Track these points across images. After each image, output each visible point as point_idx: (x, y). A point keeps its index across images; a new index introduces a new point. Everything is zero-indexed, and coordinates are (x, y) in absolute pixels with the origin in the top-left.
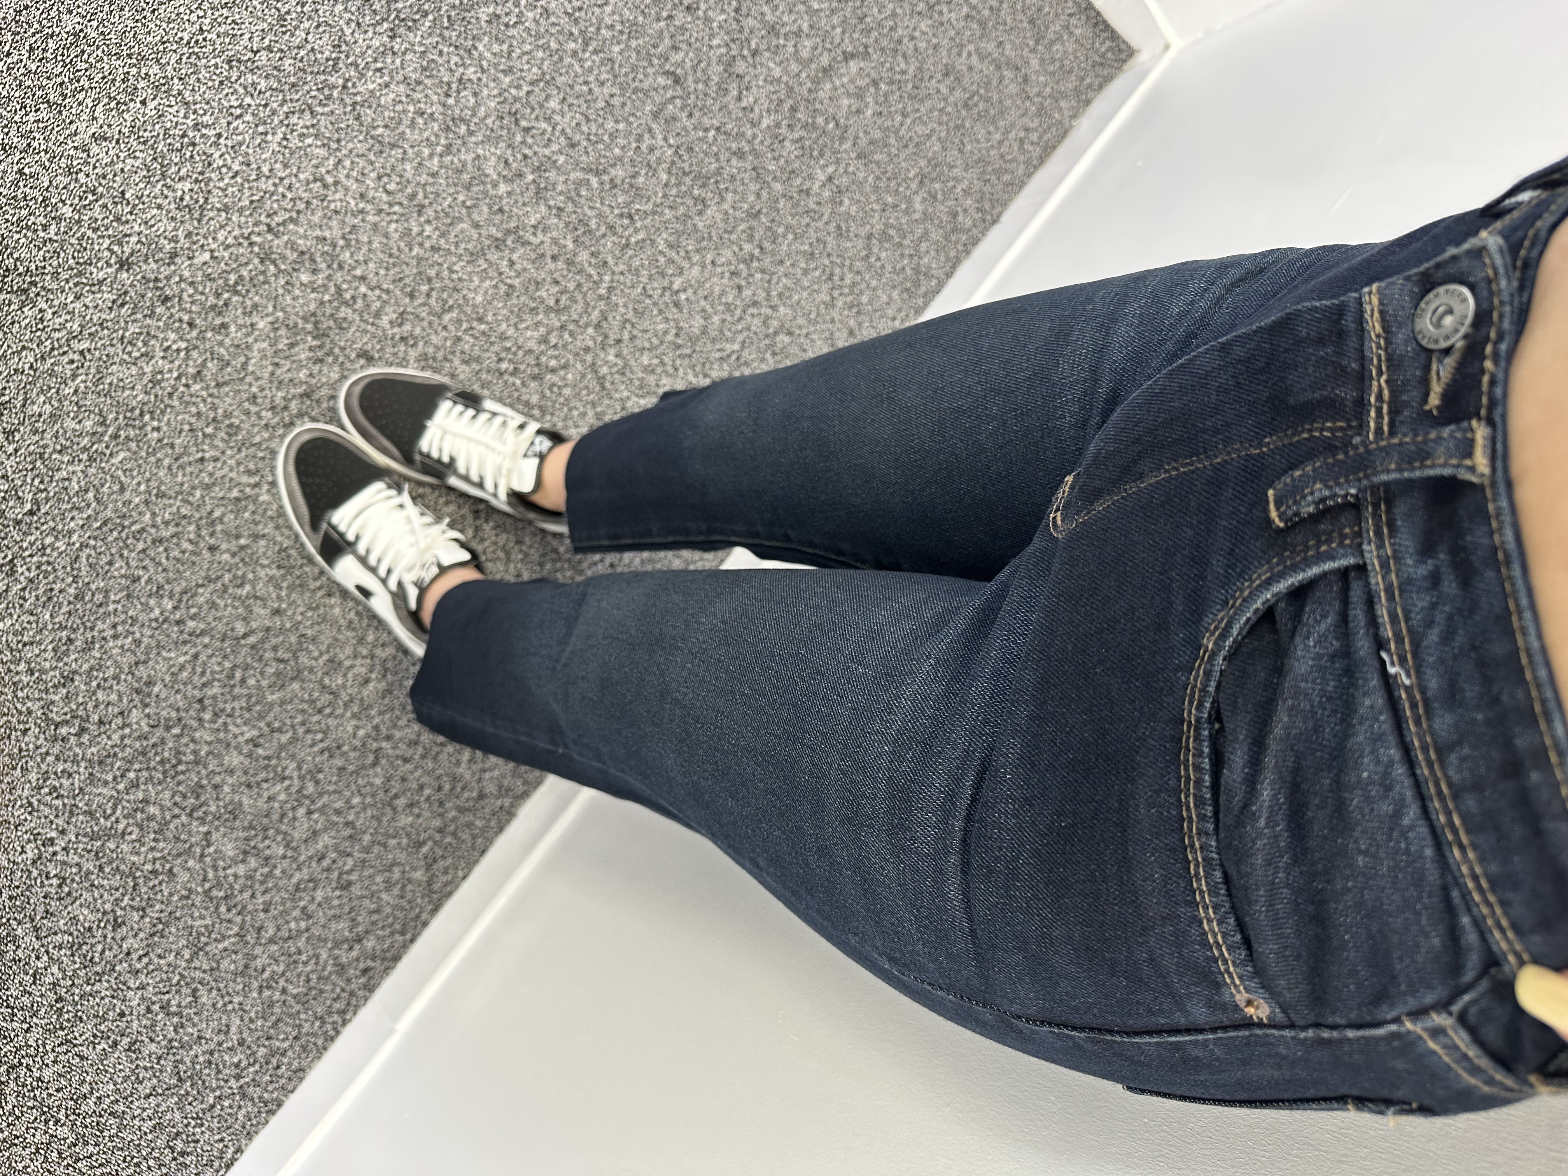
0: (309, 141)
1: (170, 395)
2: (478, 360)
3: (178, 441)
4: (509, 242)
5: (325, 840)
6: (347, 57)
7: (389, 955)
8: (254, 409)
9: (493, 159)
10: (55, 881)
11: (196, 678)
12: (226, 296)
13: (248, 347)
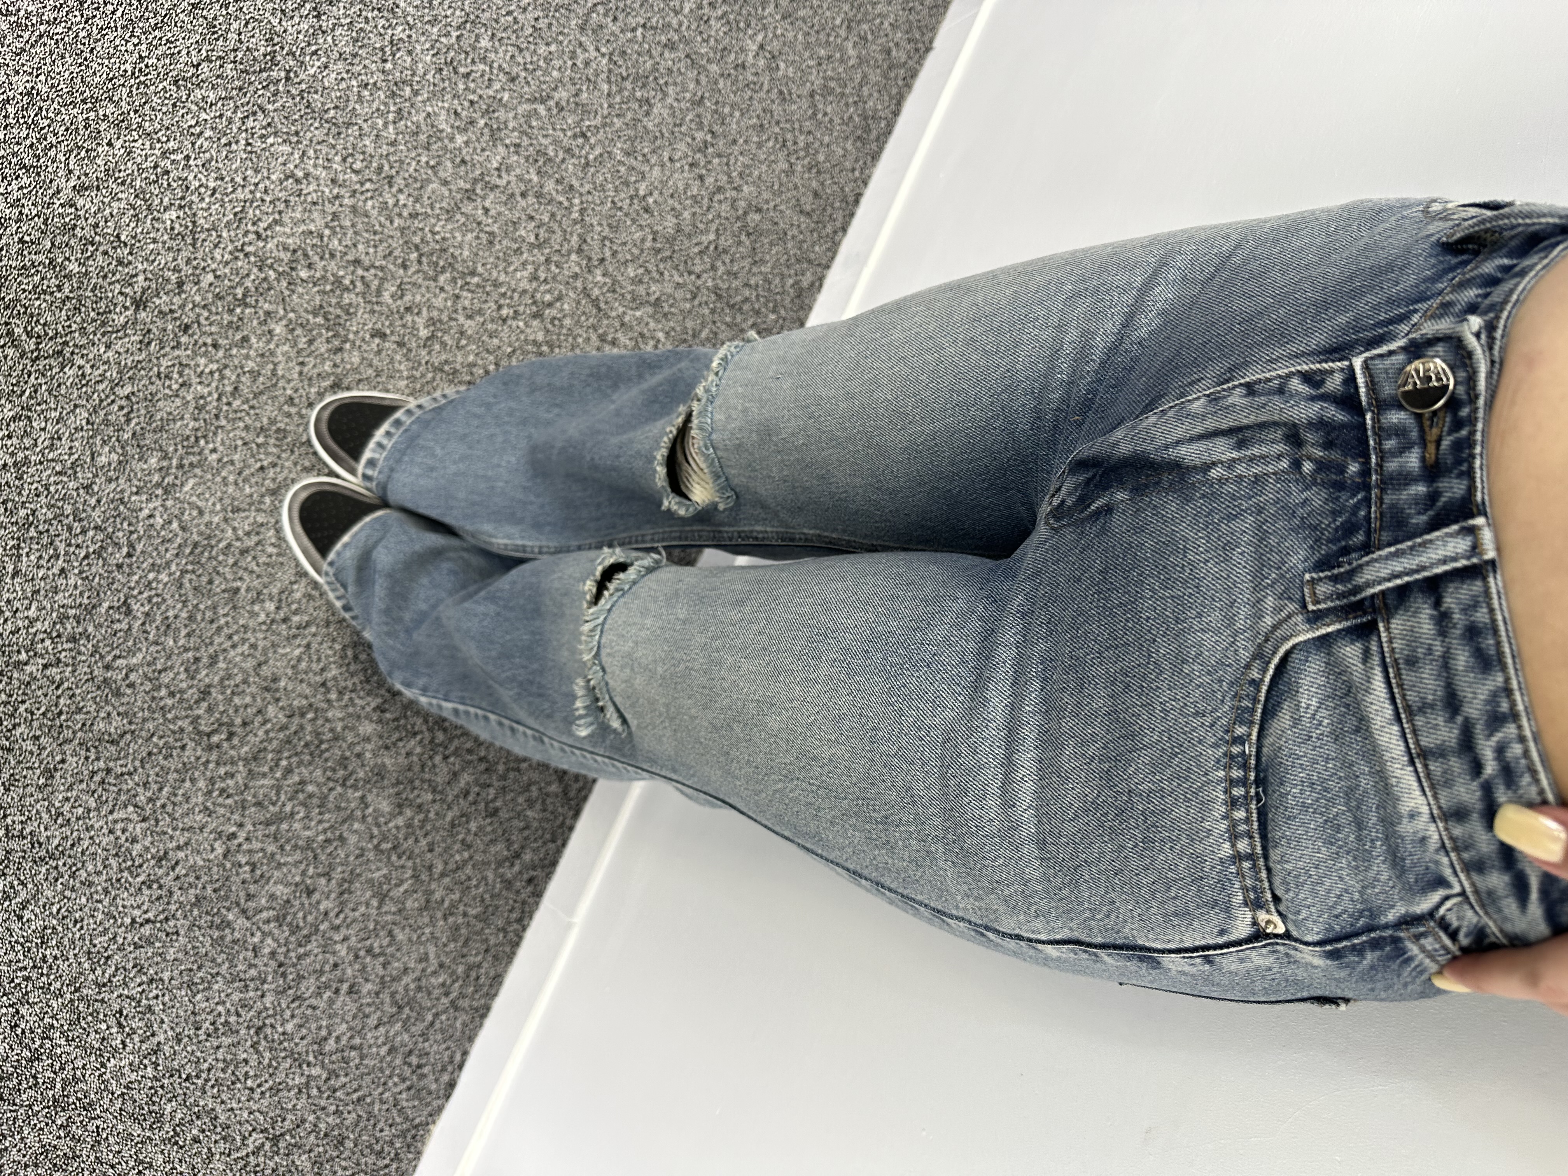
0: (271, 140)
1: (217, 417)
2: (480, 312)
3: (236, 457)
4: (478, 191)
5: (465, 778)
6: (282, 48)
7: (547, 862)
8: (293, 410)
9: (443, 112)
10: (247, 868)
11: (314, 666)
12: (238, 310)
13: (272, 353)
